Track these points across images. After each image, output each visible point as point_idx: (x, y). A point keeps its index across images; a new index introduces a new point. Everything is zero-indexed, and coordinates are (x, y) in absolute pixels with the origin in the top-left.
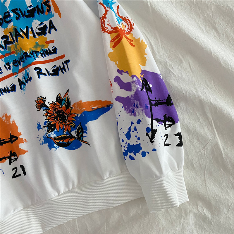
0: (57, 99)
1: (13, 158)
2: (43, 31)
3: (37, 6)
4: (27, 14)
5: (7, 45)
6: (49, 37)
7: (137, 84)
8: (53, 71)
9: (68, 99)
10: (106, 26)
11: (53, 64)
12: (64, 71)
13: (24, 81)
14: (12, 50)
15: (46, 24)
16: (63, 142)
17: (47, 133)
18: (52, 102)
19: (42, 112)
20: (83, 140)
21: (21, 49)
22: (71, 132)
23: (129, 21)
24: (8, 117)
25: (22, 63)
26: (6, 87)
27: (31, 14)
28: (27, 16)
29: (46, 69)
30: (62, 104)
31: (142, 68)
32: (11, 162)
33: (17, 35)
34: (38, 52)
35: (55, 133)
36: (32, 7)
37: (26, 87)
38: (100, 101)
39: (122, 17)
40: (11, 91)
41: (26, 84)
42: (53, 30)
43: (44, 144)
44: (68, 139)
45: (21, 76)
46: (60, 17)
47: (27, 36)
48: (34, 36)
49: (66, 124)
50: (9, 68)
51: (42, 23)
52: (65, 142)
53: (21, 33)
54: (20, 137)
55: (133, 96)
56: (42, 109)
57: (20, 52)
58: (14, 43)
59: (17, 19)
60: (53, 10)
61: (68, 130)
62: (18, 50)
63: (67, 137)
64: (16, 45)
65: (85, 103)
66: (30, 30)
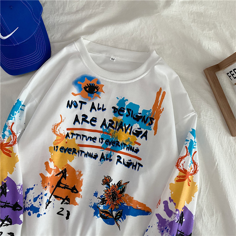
0: (118, 183)
1: (66, 201)
2: (137, 134)
3: (145, 116)
5: (110, 127)
6: (139, 139)
7: (177, 217)
8: (127, 163)
9: (125, 187)
10: (181, 165)
11: (130, 158)
12: (134, 168)
13: (105, 157)
14: (111, 132)
15: (142, 131)
16: (104, 214)
17: (99, 204)
18: (115, 184)
19: (104, 187)
20: (117, 222)
21: (117, 137)
22: (113, 212)
23: (197, 166)
24: (80, 175)
25: (111, 145)
26: (91, 153)
27: (137, 118)
28: (134, 118)
29: (124, 159)
30: (119, 189)
31: (186, 204)
32: (63, 203)
33: (121, 127)
34: (126, 145)
35: (104, 206)
36: (141, 115)
37: (104, 162)
38: (145, 205)
39: (193, 161)
40: (93, 158)
41: (106, 160)
42: (144, 138)
43: (91, 208)
44: (108, 215)
45: (105, 152)
46: (155, 135)
47: (126, 132)
48: (130, 133)
49: (113, 204)
50: (101, 142)
51: (140, 129)
52: (106, 215)
53: (124, 127)
54: (80, 193)
55: (169, 222)
56: (106, 186)
57: (115, 138)
58: (115, 130)
59: (127, 116)
60: (153, 126)
61: (112, 209)
62: (115, 136)
63: (108, 213)
64: (115, 132)
65: (135, 200)
66: (130, 128)
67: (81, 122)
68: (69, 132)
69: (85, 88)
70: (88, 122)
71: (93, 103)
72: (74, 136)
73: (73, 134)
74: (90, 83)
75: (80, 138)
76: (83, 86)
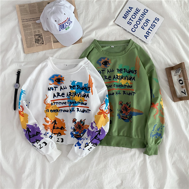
0: (80, 121)
1: (59, 135)
2: (84, 96)
3: (86, 87)
4: (81, 88)
5: (70, 96)
6: (85, 99)
8: (83, 111)
9: (84, 122)
11: (84, 108)
12: (86, 112)
13: (72, 110)
14: (71, 98)
16: (77, 136)
17: (73, 132)
18: (78, 121)
19: (74, 124)
24: (63, 121)
25: (73, 104)
27: (83, 89)
28: (81, 89)
29: (80, 109)
30: (81, 123)
33: (75, 94)
34: (80, 102)
35: (75, 132)
36: (84, 87)
37: (72, 112)
40: (67, 112)
42: (88, 97)
44: (79, 136)
45: (71, 108)
47: (78, 96)
48: (81, 97)
49: (80, 131)
50: (68, 104)
51: (85, 93)
53: (77, 94)
54: (65, 129)
57: (74, 100)
59: (77, 89)
60: (90, 91)
61: (80, 133)
64: (73, 97)
66: (80, 94)
67: (57, 96)
68: (52, 102)
69: (56, 81)
70: (60, 96)
71: (61, 87)
72: (55, 104)
73: (54, 103)
74: (57, 78)
75: (59, 104)
76: (54, 80)
